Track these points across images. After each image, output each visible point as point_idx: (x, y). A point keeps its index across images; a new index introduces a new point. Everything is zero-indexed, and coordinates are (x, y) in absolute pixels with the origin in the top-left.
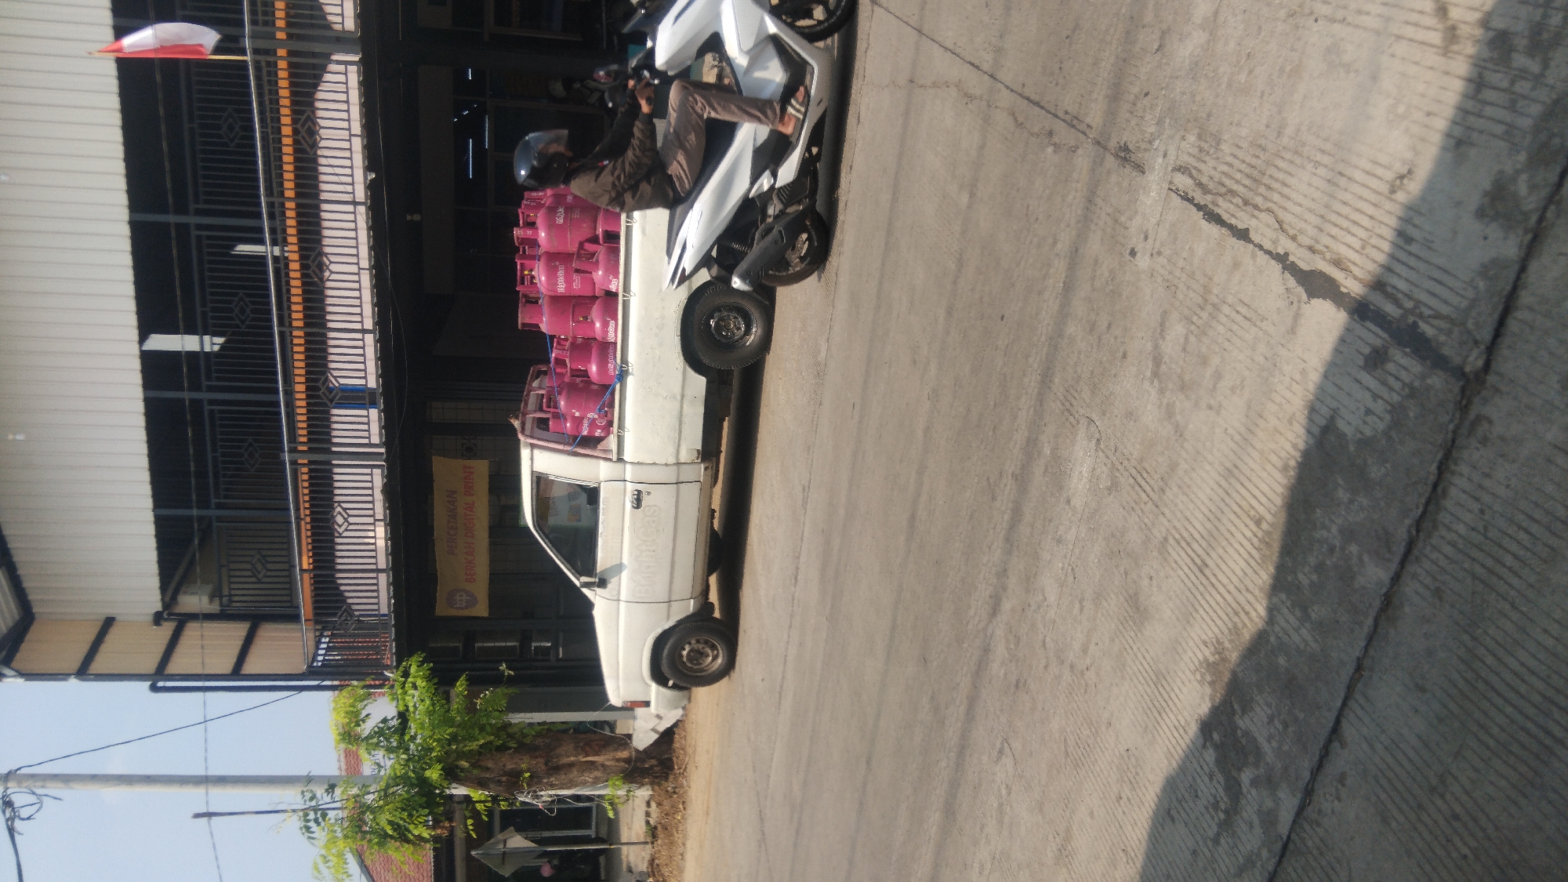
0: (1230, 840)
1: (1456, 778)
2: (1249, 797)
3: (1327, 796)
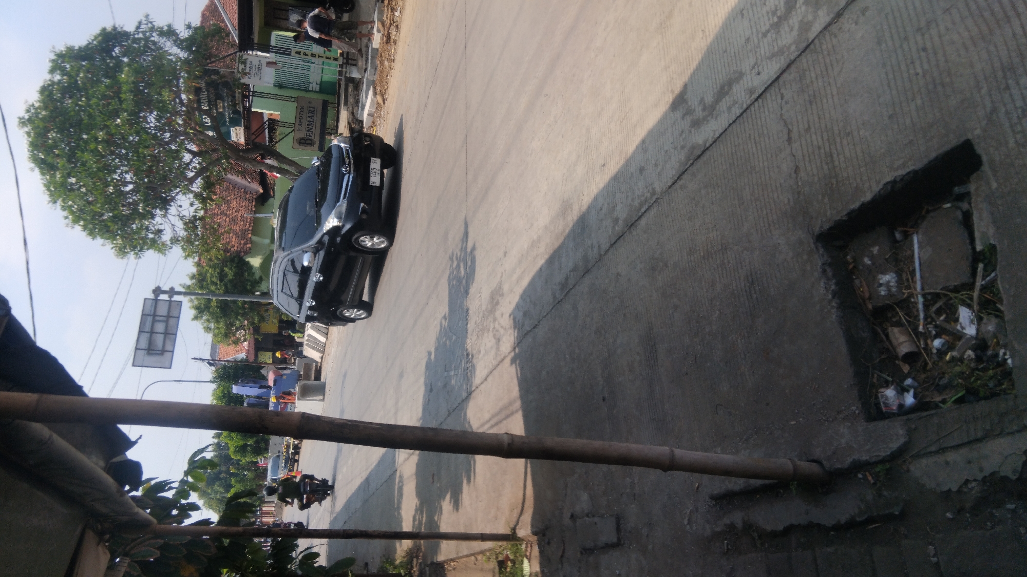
0: (774, 36)
1: (937, 25)
2: (799, 11)
3: (850, 20)
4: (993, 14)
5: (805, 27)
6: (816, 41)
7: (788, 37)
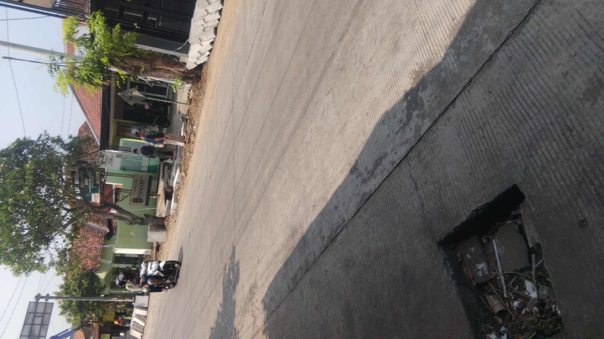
0: (402, 134)
1: (489, 124)
2: (414, 120)
3: (442, 124)
4: (518, 118)
5: (418, 128)
6: (425, 135)
7: (410, 134)
